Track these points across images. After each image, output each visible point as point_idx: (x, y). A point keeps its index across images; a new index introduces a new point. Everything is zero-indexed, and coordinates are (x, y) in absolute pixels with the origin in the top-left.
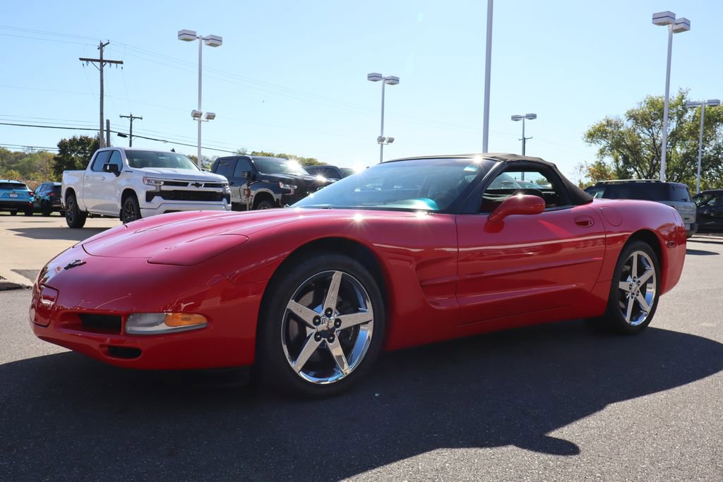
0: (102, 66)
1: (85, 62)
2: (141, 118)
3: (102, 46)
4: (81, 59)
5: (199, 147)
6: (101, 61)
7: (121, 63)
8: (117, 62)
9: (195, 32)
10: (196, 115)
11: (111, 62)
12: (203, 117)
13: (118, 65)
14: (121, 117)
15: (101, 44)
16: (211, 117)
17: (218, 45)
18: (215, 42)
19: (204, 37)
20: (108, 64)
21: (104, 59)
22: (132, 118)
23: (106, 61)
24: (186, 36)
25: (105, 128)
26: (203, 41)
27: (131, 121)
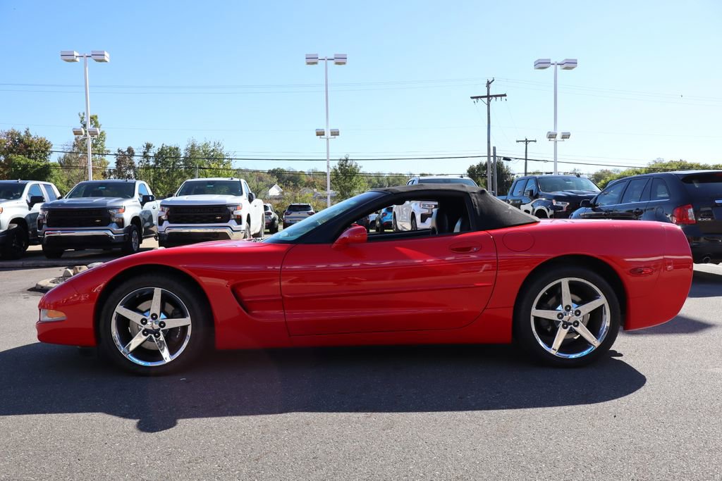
0: (489, 101)
1: (475, 100)
2: (535, 141)
3: (489, 83)
4: (472, 98)
5: (556, 162)
6: (488, 96)
7: (505, 95)
8: (501, 96)
9: (550, 60)
10: (552, 136)
11: (496, 96)
12: (559, 137)
13: (503, 97)
14: (518, 141)
15: (488, 82)
16: (566, 136)
17: (573, 68)
18: (570, 65)
19: (559, 62)
20: (494, 98)
21: (490, 94)
22: (526, 141)
23: (492, 96)
24: (542, 65)
25: (492, 154)
26: (559, 66)
27: (526, 144)
